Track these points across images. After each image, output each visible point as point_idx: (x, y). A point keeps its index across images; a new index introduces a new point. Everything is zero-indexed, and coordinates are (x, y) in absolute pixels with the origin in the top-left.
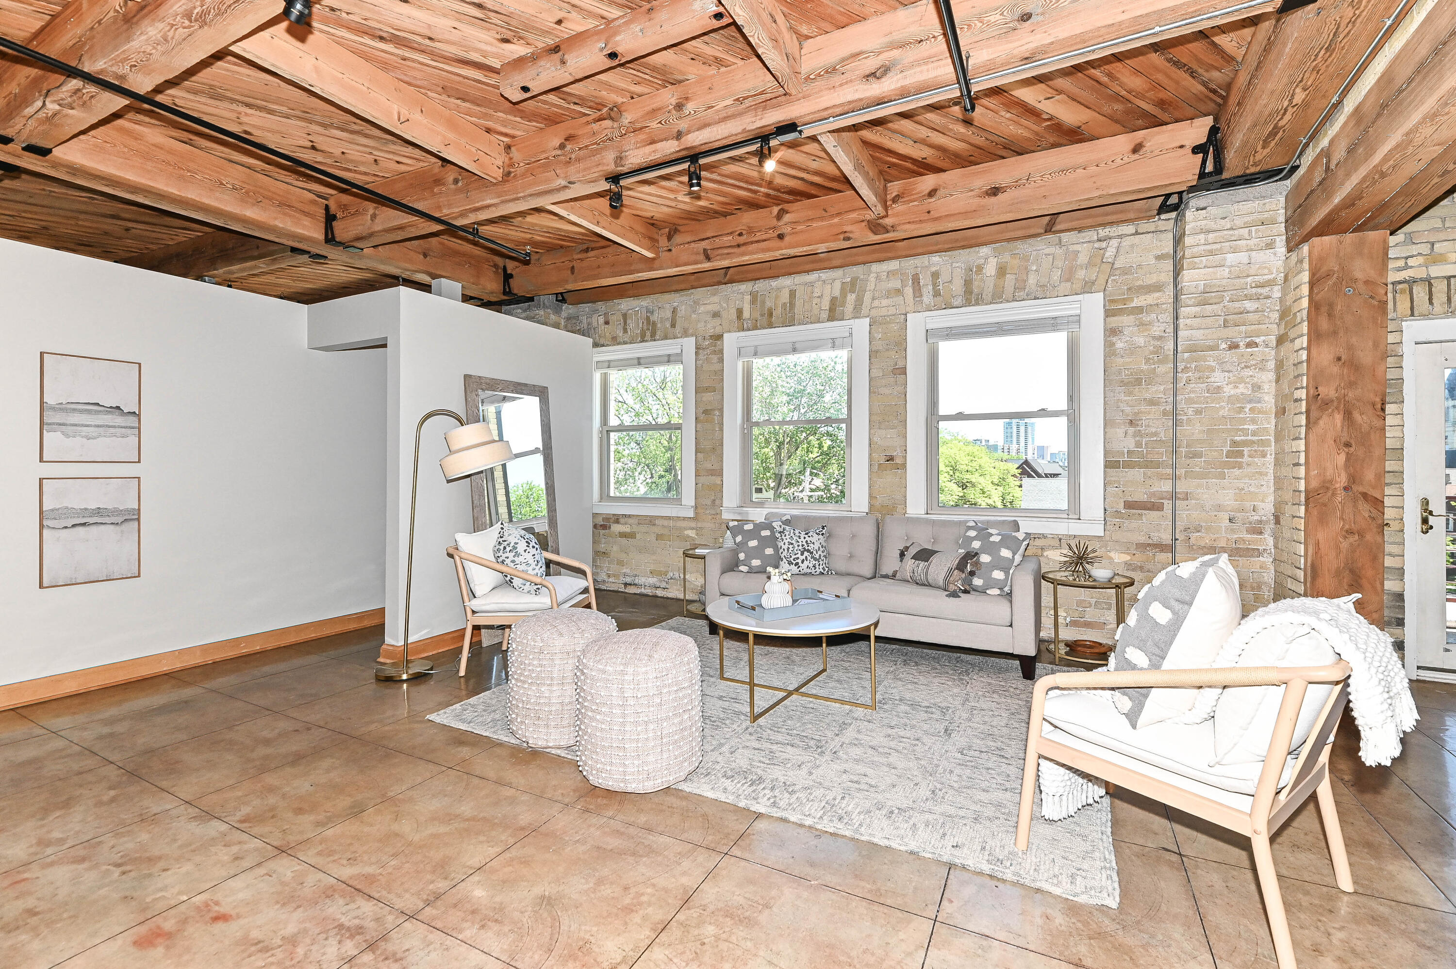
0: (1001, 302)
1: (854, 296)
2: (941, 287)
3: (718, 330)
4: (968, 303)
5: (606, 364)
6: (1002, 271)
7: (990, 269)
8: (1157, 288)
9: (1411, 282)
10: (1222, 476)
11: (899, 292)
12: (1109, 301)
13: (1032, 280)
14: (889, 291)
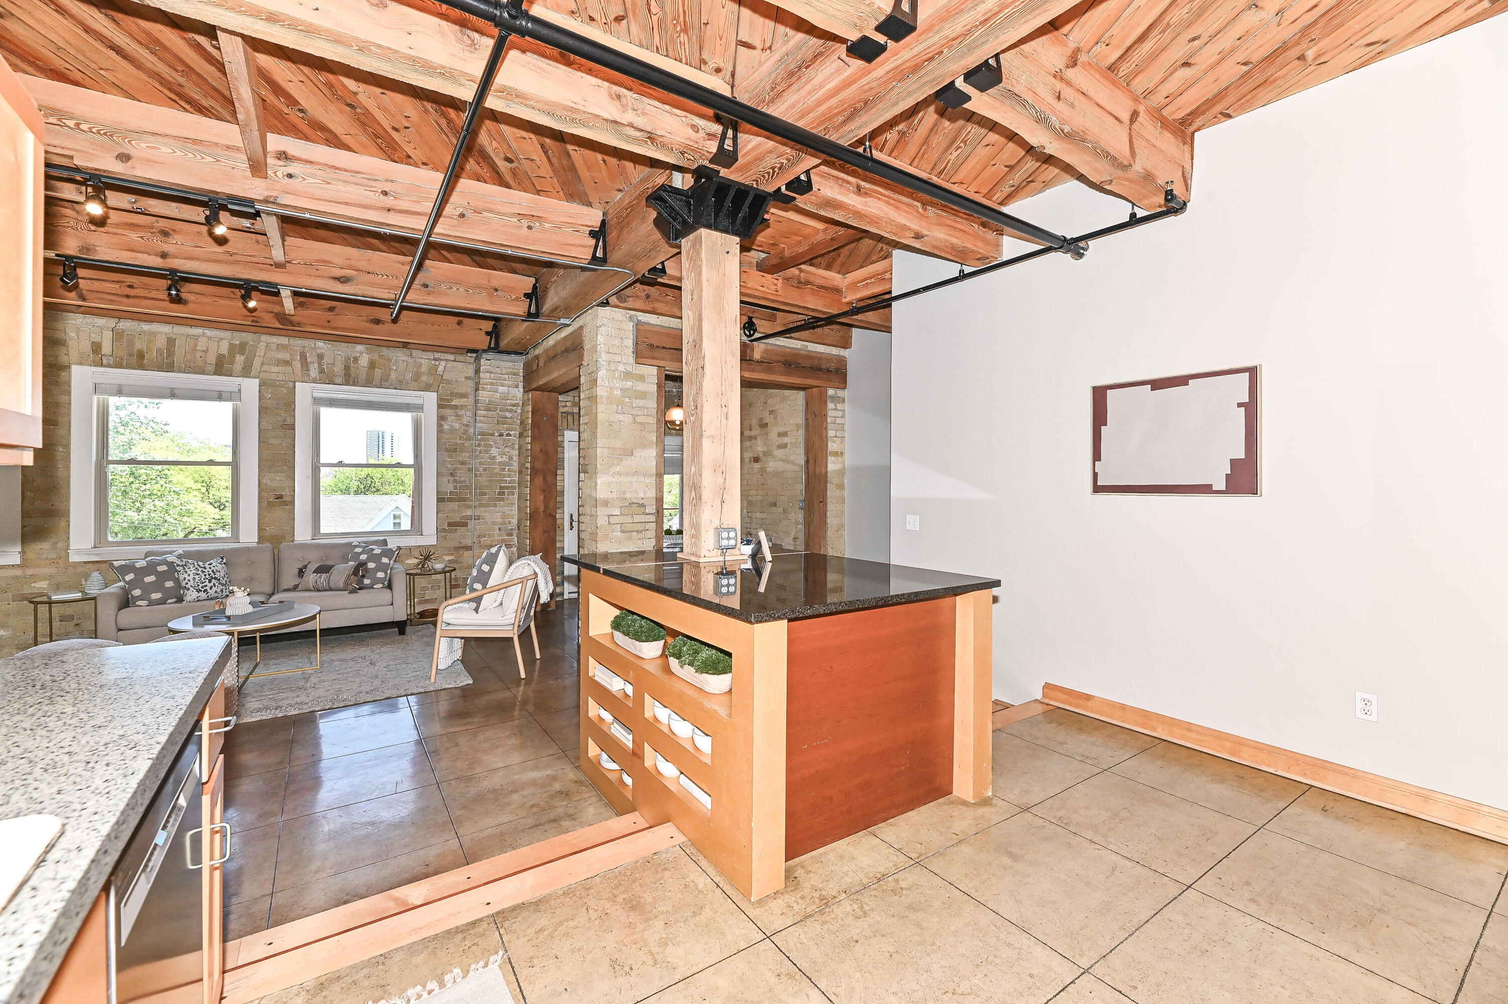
0: (372, 387)
1: (243, 358)
2: (325, 367)
3: (63, 360)
4: (347, 383)
6: (372, 365)
7: (364, 361)
8: (464, 396)
10: (495, 506)
11: (287, 363)
12: (440, 399)
13: (393, 375)
14: (278, 360)
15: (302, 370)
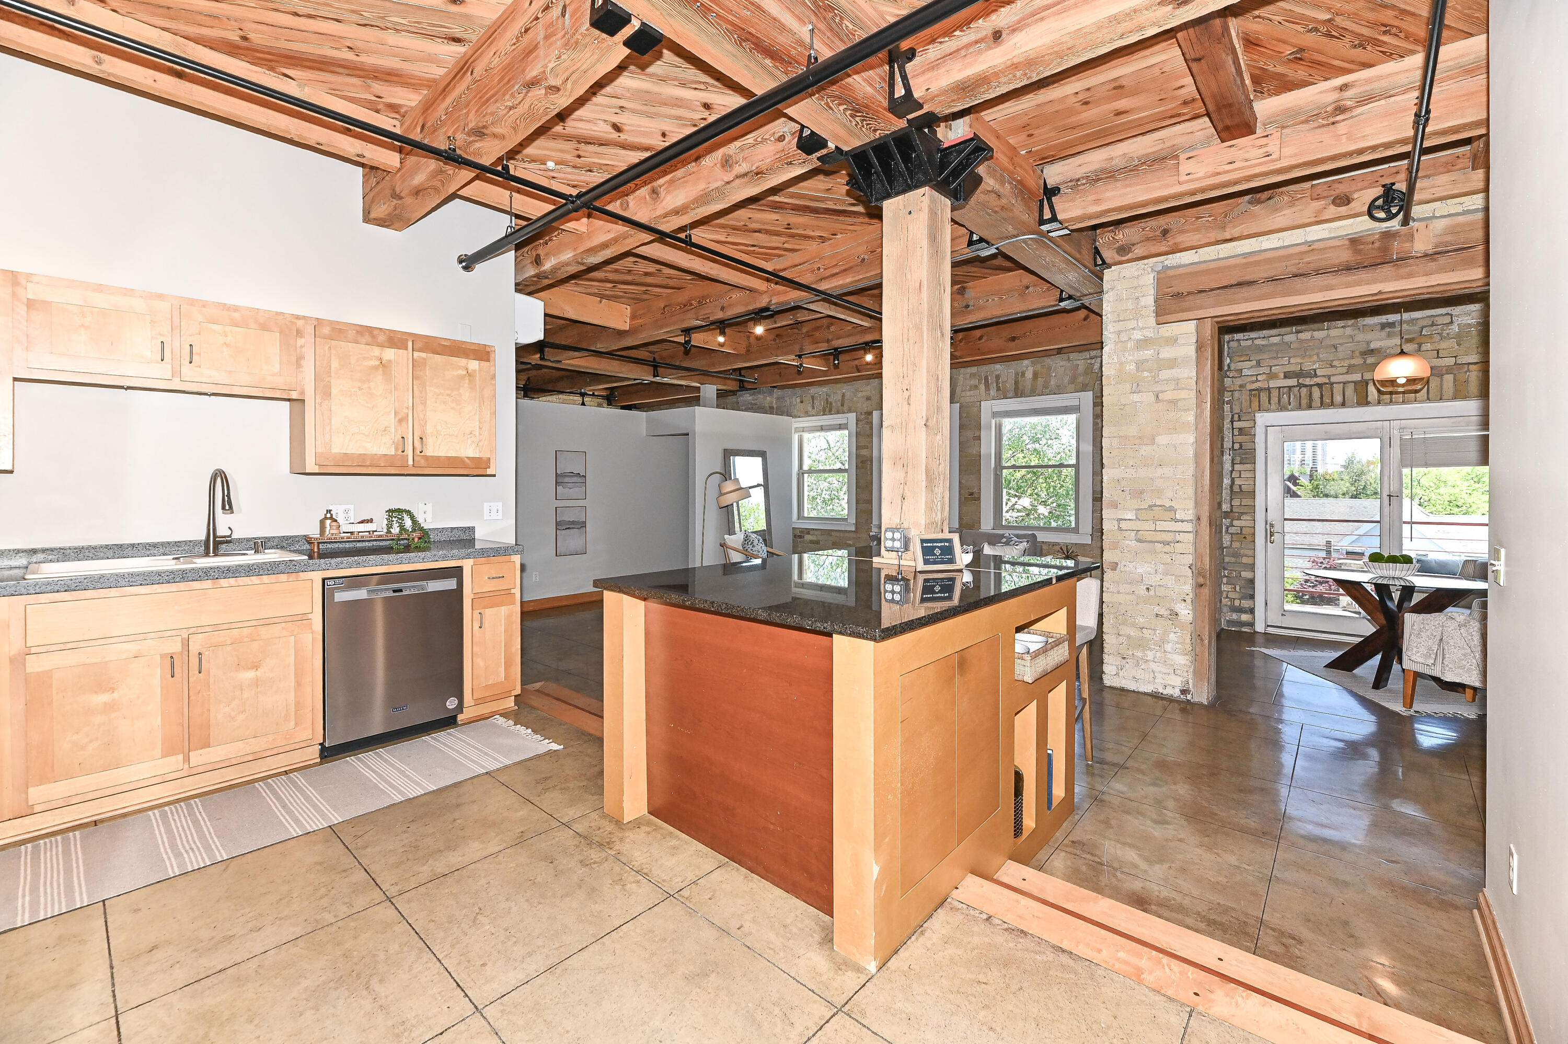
0: (1035, 396)
2: (1001, 385)
3: (870, 409)
4: (1016, 395)
5: (801, 429)
6: (1035, 376)
7: (1029, 375)
9: (1259, 390)
11: (976, 387)
13: (1053, 382)
14: (971, 386)
15: (986, 391)
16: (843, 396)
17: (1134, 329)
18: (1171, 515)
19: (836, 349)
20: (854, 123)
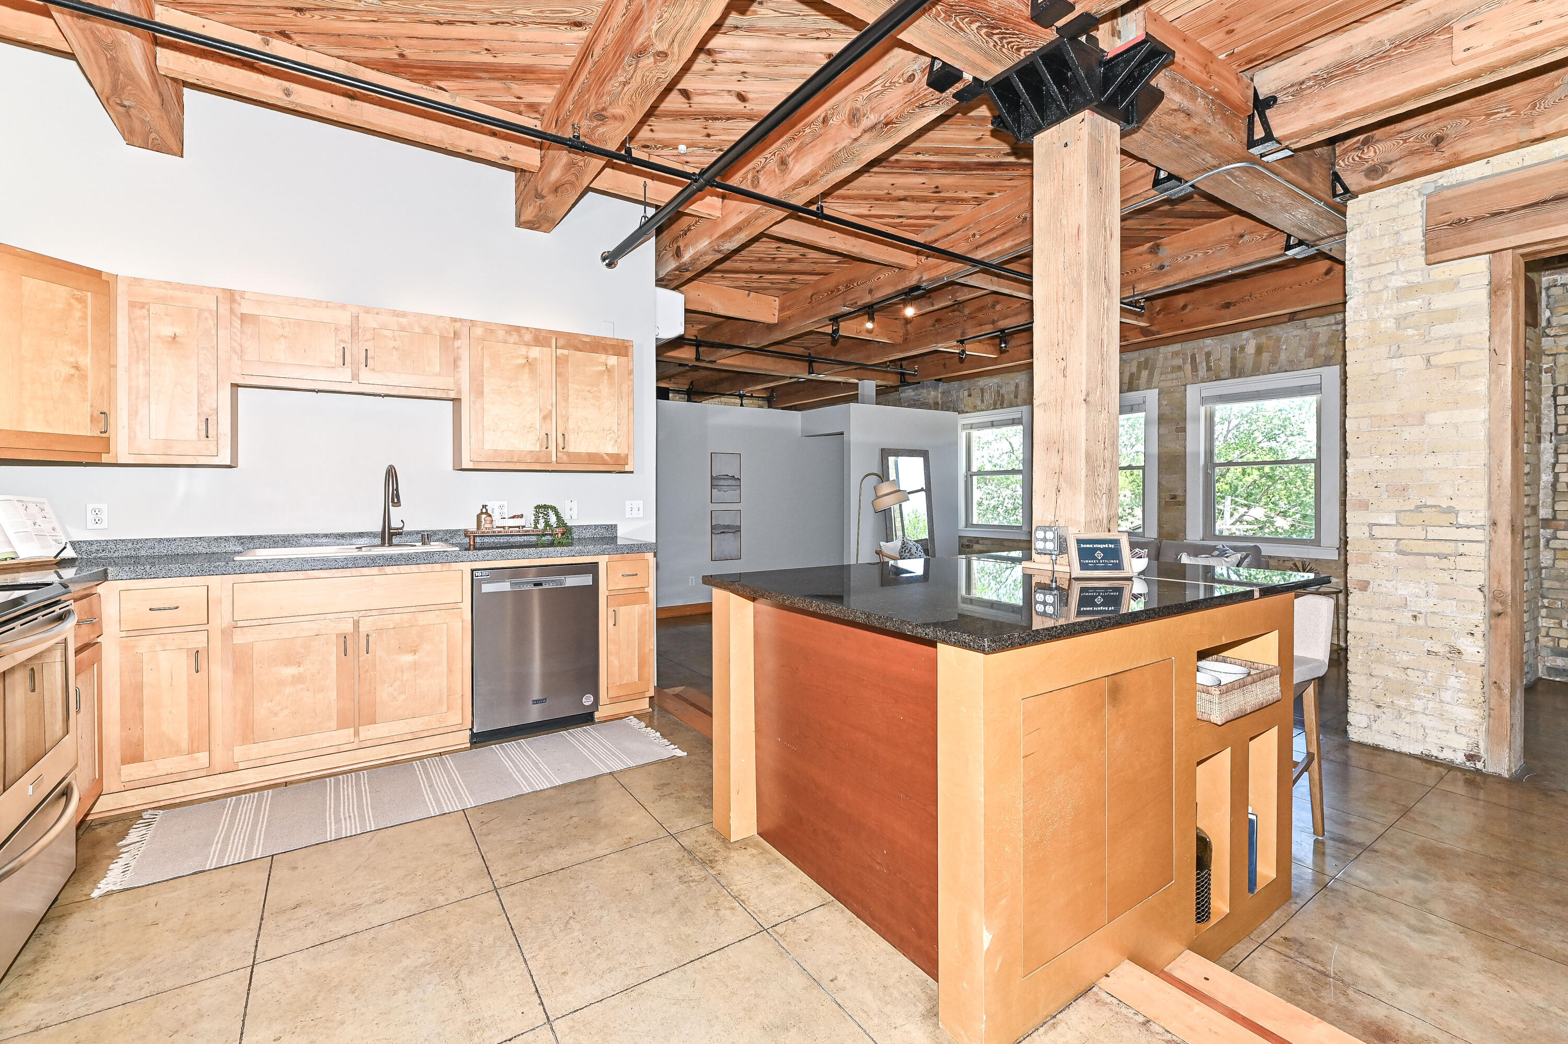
1: (1147, 372)
2: (1212, 364)
4: (1233, 376)
5: (969, 426)
6: (1259, 350)
7: (1251, 349)
11: (1180, 368)
13: (1283, 357)
14: (1173, 368)
15: (1193, 372)
16: (1017, 386)
17: (1392, 274)
18: (1451, 518)
19: (1002, 331)
20: (992, 44)
